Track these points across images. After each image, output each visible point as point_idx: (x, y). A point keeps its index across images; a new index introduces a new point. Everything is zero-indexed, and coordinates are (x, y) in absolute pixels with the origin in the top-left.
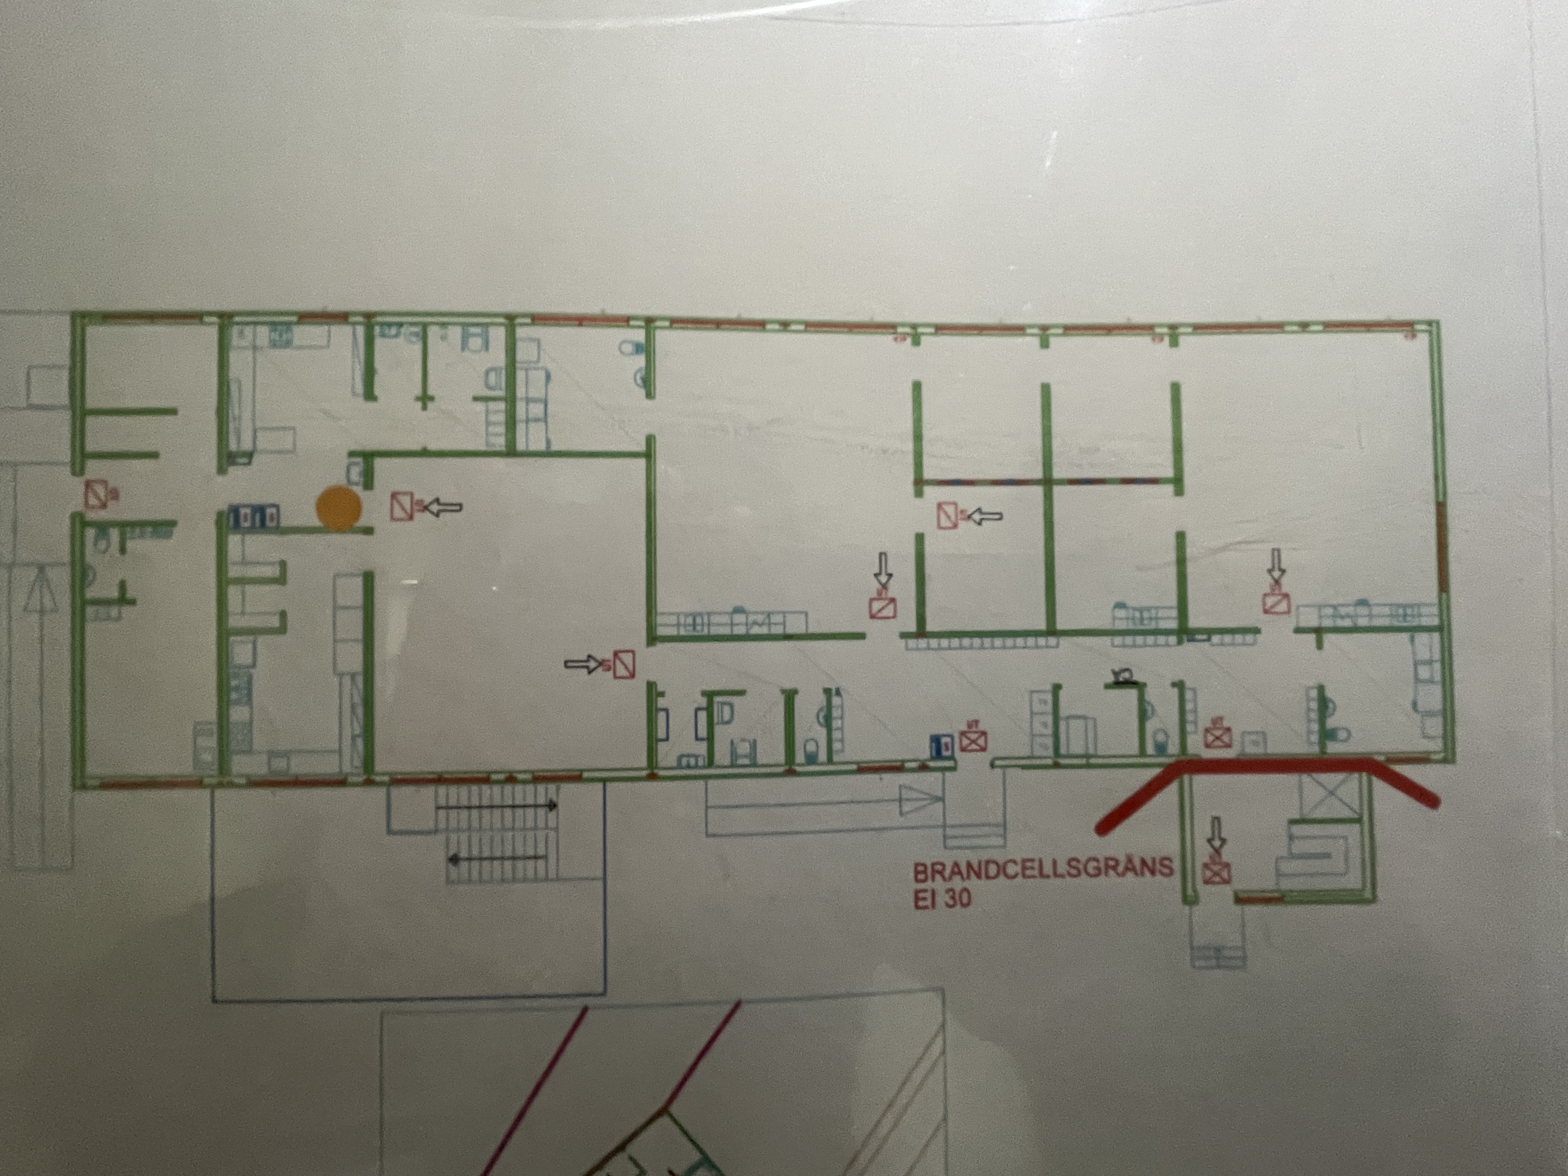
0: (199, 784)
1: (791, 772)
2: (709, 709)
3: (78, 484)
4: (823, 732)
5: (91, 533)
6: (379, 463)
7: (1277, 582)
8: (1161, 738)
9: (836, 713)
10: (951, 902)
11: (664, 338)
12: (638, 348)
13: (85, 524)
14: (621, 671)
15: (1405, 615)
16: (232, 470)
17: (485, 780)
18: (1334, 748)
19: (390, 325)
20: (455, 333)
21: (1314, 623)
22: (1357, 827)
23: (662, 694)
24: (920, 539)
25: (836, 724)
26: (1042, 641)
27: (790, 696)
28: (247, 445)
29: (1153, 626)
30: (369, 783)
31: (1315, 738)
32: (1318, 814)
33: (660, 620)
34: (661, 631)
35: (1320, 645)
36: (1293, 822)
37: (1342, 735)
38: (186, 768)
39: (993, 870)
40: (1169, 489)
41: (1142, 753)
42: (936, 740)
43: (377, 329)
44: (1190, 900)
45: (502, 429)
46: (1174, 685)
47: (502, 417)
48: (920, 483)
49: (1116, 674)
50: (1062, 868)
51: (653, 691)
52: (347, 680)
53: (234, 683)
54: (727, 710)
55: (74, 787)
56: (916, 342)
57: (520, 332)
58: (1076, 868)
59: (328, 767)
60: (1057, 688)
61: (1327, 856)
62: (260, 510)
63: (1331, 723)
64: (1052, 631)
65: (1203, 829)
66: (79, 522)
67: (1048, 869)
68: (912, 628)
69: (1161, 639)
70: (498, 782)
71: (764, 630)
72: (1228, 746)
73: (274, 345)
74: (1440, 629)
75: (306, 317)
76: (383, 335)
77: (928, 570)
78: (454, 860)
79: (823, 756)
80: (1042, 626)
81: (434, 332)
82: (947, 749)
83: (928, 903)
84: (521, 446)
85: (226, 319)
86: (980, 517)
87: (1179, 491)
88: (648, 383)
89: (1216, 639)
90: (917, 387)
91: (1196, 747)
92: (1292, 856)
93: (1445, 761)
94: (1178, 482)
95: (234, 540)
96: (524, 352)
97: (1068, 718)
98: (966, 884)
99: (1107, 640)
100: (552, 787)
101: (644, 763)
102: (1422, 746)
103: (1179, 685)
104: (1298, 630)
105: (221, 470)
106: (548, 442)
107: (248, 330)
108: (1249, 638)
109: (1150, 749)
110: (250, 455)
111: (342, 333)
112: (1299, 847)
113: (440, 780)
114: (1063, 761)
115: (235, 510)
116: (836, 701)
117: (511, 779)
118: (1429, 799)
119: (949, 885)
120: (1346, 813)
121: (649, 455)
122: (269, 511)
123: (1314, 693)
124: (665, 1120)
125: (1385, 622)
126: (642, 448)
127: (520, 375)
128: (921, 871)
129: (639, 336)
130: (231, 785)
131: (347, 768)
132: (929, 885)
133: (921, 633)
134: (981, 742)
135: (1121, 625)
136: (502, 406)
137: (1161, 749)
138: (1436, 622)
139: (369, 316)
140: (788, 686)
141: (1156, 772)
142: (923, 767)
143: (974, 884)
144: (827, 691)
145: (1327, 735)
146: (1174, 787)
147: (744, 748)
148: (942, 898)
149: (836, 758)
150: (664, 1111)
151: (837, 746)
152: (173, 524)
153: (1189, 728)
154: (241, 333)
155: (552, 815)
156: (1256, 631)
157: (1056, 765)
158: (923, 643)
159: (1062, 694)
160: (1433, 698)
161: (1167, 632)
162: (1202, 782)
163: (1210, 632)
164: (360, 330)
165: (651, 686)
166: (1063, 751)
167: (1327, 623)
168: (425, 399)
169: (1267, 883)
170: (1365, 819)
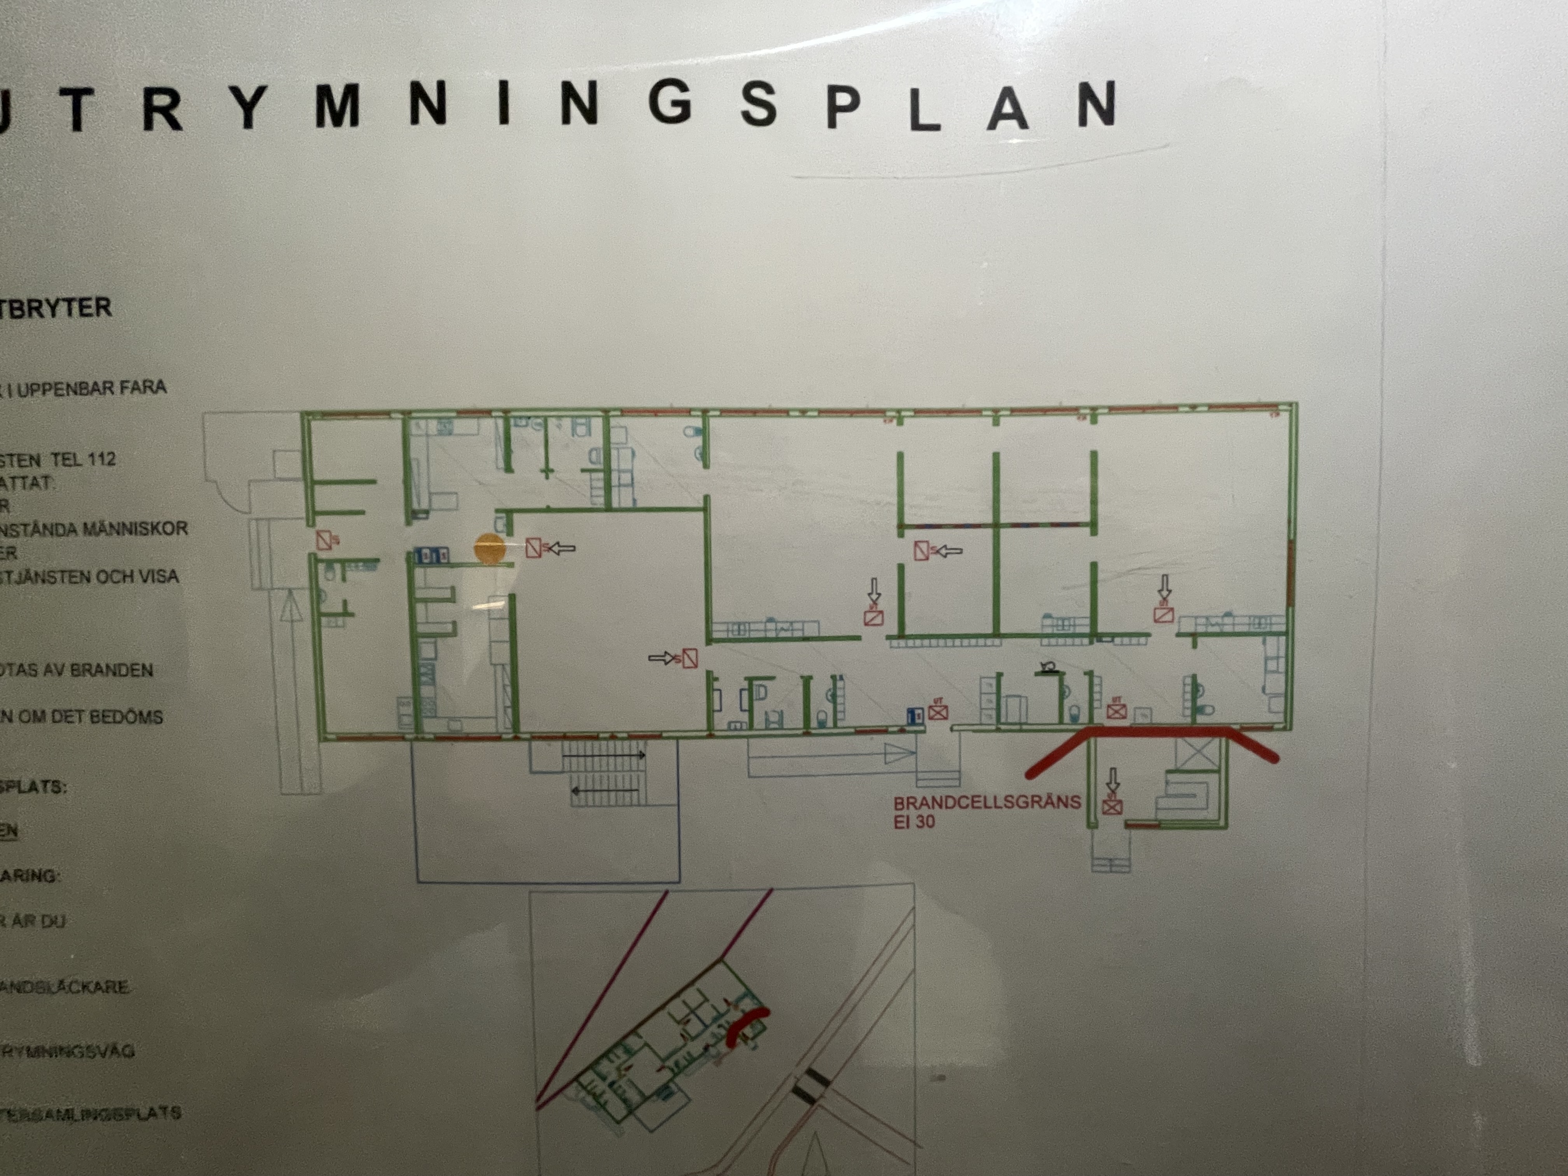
0: (403, 739)
1: (807, 734)
2: (750, 690)
3: (311, 533)
4: (830, 706)
5: (321, 567)
6: (516, 516)
7: (1165, 599)
8: (1075, 711)
9: (839, 693)
10: (920, 824)
11: (716, 423)
12: (697, 432)
13: (318, 561)
14: (688, 663)
15: (1260, 624)
16: (416, 523)
17: (595, 737)
18: (1201, 720)
19: (521, 417)
20: (567, 423)
21: (1191, 629)
22: (1216, 776)
23: (717, 679)
24: (901, 568)
25: (839, 700)
26: (989, 642)
27: (807, 681)
28: (424, 506)
29: (1071, 631)
30: (516, 738)
31: (1188, 712)
32: (1187, 767)
33: (715, 627)
34: (716, 635)
35: (1195, 646)
36: (1169, 772)
37: (1208, 710)
38: (392, 727)
39: (951, 802)
40: (1087, 530)
41: (1061, 722)
42: (911, 712)
43: (512, 421)
44: (1092, 825)
45: (602, 492)
46: (1085, 674)
47: (601, 484)
48: (902, 527)
49: (1043, 665)
50: (1000, 803)
51: (710, 677)
52: (499, 668)
53: (423, 670)
54: (762, 690)
55: (320, 741)
56: (900, 423)
57: (613, 422)
58: (1010, 802)
59: (489, 728)
60: (999, 675)
61: (1194, 796)
62: (435, 550)
63: (1200, 702)
64: (996, 634)
65: (1103, 776)
66: (314, 560)
67: (990, 802)
68: (895, 631)
69: (1077, 641)
70: (605, 739)
71: (788, 634)
72: (1124, 717)
73: (440, 433)
74: (1286, 634)
75: (464, 413)
76: (516, 425)
77: (907, 590)
78: (576, 791)
79: (830, 723)
80: (990, 630)
81: (552, 422)
82: (919, 718)
83: (904, 825)
84: (615, 505)
85: (407, 414)
86: (944, 552)
87: (1094, 532)
88: (704, 457)
89: (1118, 640)
90: (900, 456)
91: (1101, 718)
92: (1167, 796)
93: (1284, 729)
94: (1093, 525)
95: (419, 572)
96: (616, 436)
97: (1007, 696)
98: (931, 812)
99: (1037, 641)
100: (641, 743)
101: (705, 727)
102: (1266, 718)
103: (1090, 674)
104: (1179, 635)
105: (408, 523)
106: (634, 501)
107: (422, 423)
108: (1143, 640)
109: (1067, 719)
110: (427, 512)
111: (487, 424)
112: (1171, 790)
113: (565, 737)
114: (1003, 727)
115: (419, 551)
116: (840, 684)
117: (613, 737)
118: (1272, 757)
119: (920, 812)
120: (1210, 766)
121: (705, 509)
122: (442, 551)
123: (1189, 681)
124: (720, 967)
125: (1245, 629)
126: (701, 504)
127: (614, 453)
128: (899, 803)
129: (698, 423)
130: (423, 739)
131: (501, 729)
132: (905, 812)
133: (901, 636)
134: (944, 713)
135: (1049, 631)
136: (601, 475)
137: (1075, 719)
138: (1283, 628)
139: (506, 411)
140: (806, 674)
141: (1070, 735)
142: (902, 731)
143: (937, 812)
144: (833, 677)
145: (1197, 710)
146: (1084, 745)
147: (774, 718)
148: (914, 821)
149: (839, 724)
150: (721, 960)
151: (840, 716)
152: (377, 560)
153: (1096, 704)
154: (418, 425)
155: (642, 762)
156: (1148, 635)
157: (998, 730)
158: (902, 642)
159: (1003, 680)
160: (1277, 683)
161: (1082, 635)
162: (1104, 743)
163: (1113, 636)
164: (500, 422)
165: (709, 673)
166: (1003, 720)
167: (1201, 629)
168: (547, 471)
169: (1147, 814)
170: (1222, 770)
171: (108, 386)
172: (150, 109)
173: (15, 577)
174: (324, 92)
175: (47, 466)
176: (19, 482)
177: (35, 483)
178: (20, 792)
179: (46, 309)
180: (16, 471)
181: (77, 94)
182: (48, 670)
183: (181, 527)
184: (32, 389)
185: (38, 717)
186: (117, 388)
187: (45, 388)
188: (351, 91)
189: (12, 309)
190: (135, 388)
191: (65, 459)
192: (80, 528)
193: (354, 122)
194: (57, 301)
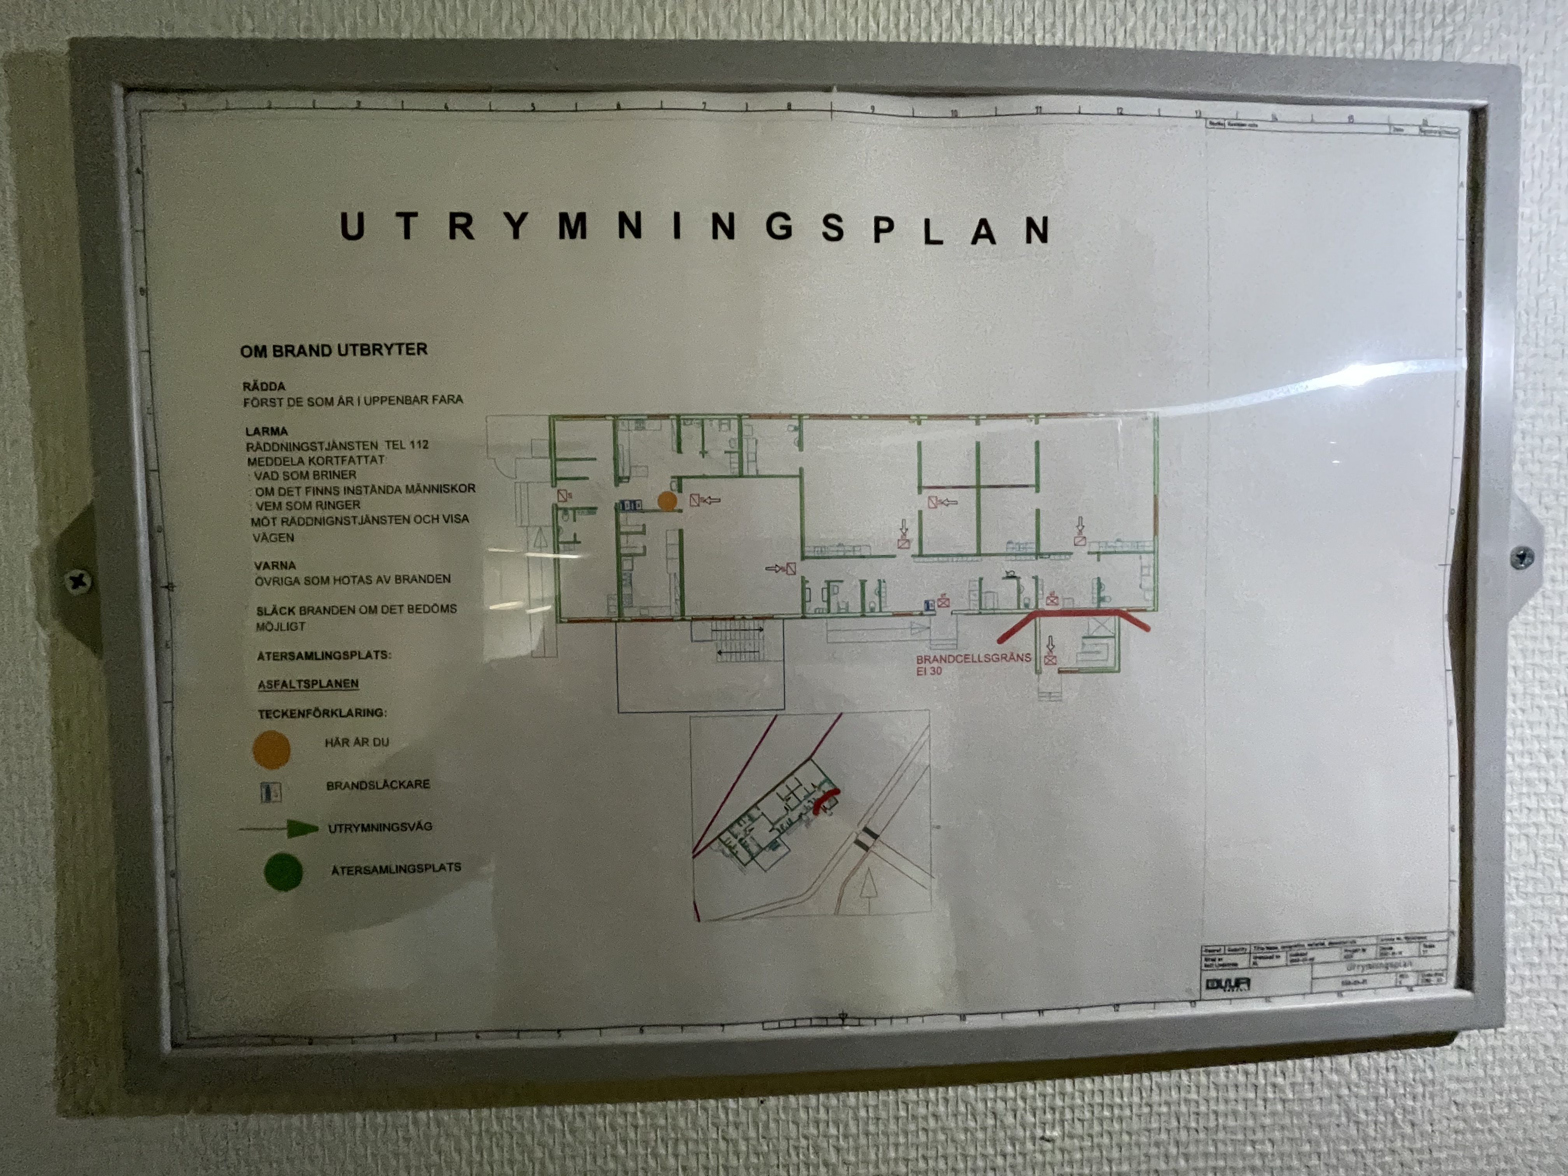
0: (610, 621)
1: (863, 616)
2: (828, 588)
3: (555, 490)
4: (877, 599)
5: (560, 513)
6: (684, 481)
7: (1081, 531)
8: (1027, 601)
9: (883, 590)
10: (933, 673)
11: (807, 424)
12: (796, 429)
13: (558, 509)
14: (790, 572)
15: (1138, 546)
16: (621, 485)
17: (733, 619)
18: (1103, 605)
19: (687, 419)
20: (715, 423)
21: (1096, 550)
22: (1113, 640)
23: (807, 582)
24: (920, 513)
25: (883, 595)
26: (975, 558)
27: (863, 583)
28: (627, 474)
29: (1024, 551)
30: (683, 620)
31: (1096, 601)
32: (1095, 634)
33: (806, 549)
34: (806, 554)
35: (1099, 560)
36: (1084, 637)
37: (1107, 599)
38: (604, 615)
39: (951, 659)
40: (1033, 489)
41: (1019, 608)
42: (927, 602)
43: (682, 421)
44: (1038, 672)
45: (737, 465)
46: (1033, 577)
47: (737, 460)
48: (920, 488)
49: (1007, 573)
50: (982, 658)
51: (804, 581)
52: (672, 576)
53: (624, 577)
54: (836, 589)
55: (557, 622)
56: (919, 423)
57: (744, 422)
58: (988, 659)
59: (665, 613)
60: (981, 579)
61: (1100, 652)
62: (633, 502)
63: (1102, 594)
64: (979, 554)
65: (1045, 641)
66: (555, 508)
67: (976, 659)
68: (917, 552)
69: (1028, 557)
70: (739, 619)
71: (851, 554)
72: (1057, 604)
73: (637, 429)
74: (1154, 552)
75: (651, 417)
76: (685, 424)
77: (924, 527)
78: (720, 653)
79: (877, 609)
80: (975, 552)
81: (707, 422)
82: (932, 606)
83: (923, 674)
84: (745, 473)
85: (616, 418)
86: (947, 503)
87: (1037, 491)
88: (800, 444)
89: (1052, 557)
90: (920, 444)
91: (1043, 606)
92: (1083, 653)
93: (1154, 610)
94: (1037, 486)
95: (622, 515)
96: (746, 431)
97: (987, 592)
98: (939, 665)
99: (1003, 558)
100: (761, 622)
101: (800, 611)
102: (1141, 604)
103: (1036, 578)
104: (1089, 553)
105: (617, 485)
106: (757, 471)
107: (626, 422)
108: (1067, 557)
109: (1022, 606)
110: (628, 478)
111: (666, 423)
112: (1086, 649)
113: (713, 619)
114: (983, 612)
115: (623, 502)
116: (883, 584)
117: (744, 618)
118: (1146, 628)
119: (932, 665)
120: (1110, 634)
121: (801, 476)
122: (637, 502)
123: (1096, 582)
124: (810, 763)
125: (1129, 549)
126: (797, 473)
127: (744, 442)
128: (921, 660)
129: (796, 423)
130: (624, 621)
131: (673, 613)
132: (923, 665)
133: (921, 555)
134: (947, 603)
135: (1009, 551)
136: (737, 455)
137: (1027, 606)
138: (1151, 549)
139: (678, 416)
140: (863, 578)
141: (1025, 616)
142: (921, 614)
143: (943, 665)
144: (879, 581)
145: (1101, 599)
146: (1033, 622)
147: (842, 606)
148: (929, 671)
149: (883, 610)
150: (810, 759)
151: (883, 605)
152: (595, 508)
153: (1040, 597)
154: (623, 423)
155: (761, 634)
156: (1071, 554)
157: (980, 613)
158: (922, 559)
159: (983, 581)
160: (1148, 583)
161: (1030, 554)
162: (1044, 621)
163: (1050, 554)
164: (675, 422)
165: (803, 578)
166: (983, 607)
167: (1101, 550)
168: (703, 453)
169: (1071, 664)
170: (1116, 637)
171: (424, 399)
172: (453, 226)
173: (359, 520)
174: (564, 217)
175: (383, 449)
176: (363, 460)
177: (374, 460)
178: (360, 658)
179: (384, 350)
180: (362, 452)
181: (407, 217)
182: (380, 579)
183: (471, 488)
184: (374, 400)
185: (372, 610)
186: (430, 400)
187: (382, 400)
188: (581, 217)
189: (362, 350)
190: (443, 400)
191: (394, 444)
192: (403, 489)
193: (584, 236)
194: (392, 345)
